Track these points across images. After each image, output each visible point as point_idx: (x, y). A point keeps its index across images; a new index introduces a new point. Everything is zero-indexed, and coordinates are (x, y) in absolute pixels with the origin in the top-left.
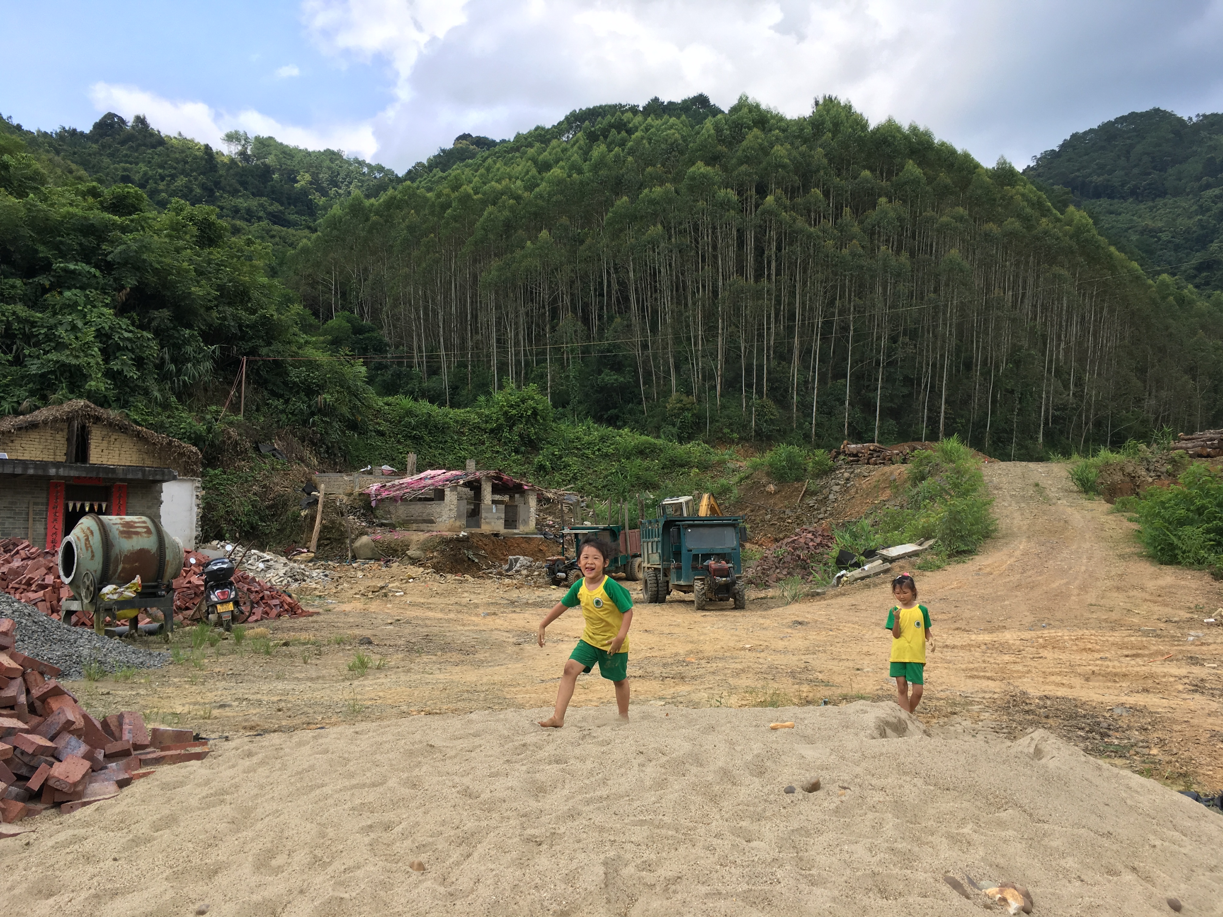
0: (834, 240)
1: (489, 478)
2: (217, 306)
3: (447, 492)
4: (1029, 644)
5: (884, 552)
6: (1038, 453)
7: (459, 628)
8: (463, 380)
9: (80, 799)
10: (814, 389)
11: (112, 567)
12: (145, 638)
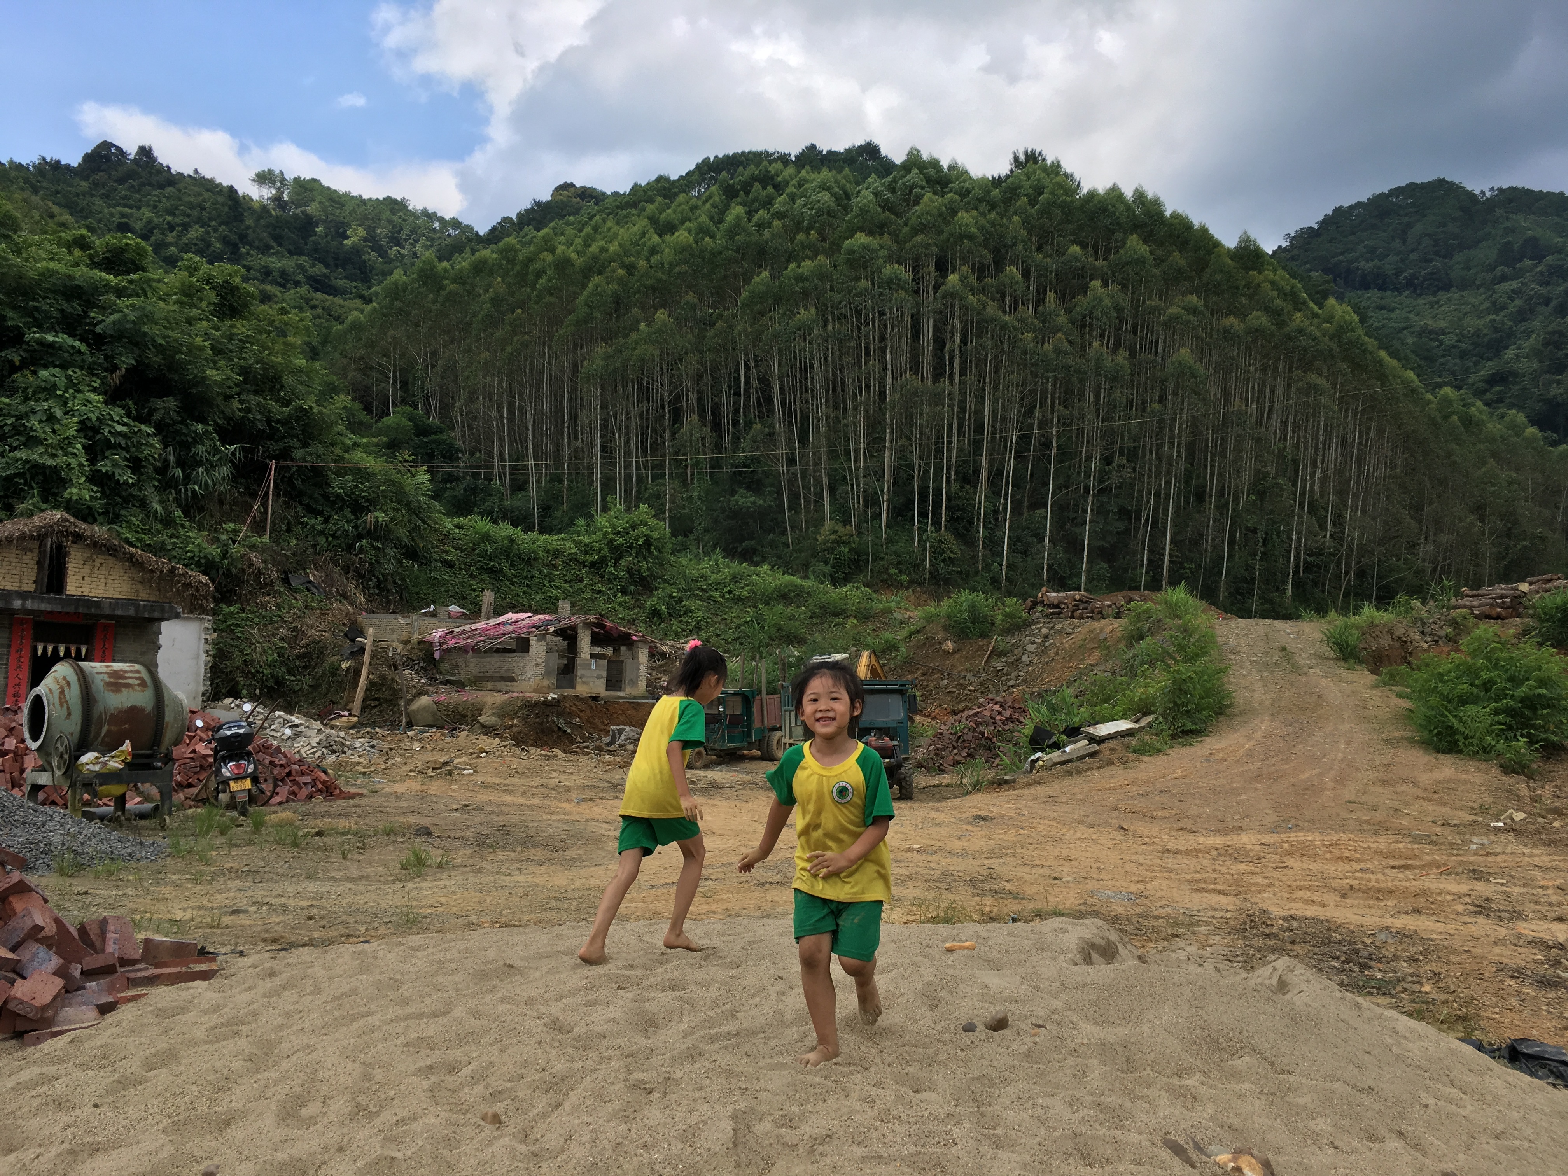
0: (1034, 331)
1: (587, 625)
2: (239, 394)
3: (533, 642)
4: (1271, 850)
5: (1091, 730)
6: (1286, 609)
7: (545, 817)
8: (557, 498)
9: (50, 1027)
10: (1005, 521)
11: (93, 729)
12: (135, 823)
